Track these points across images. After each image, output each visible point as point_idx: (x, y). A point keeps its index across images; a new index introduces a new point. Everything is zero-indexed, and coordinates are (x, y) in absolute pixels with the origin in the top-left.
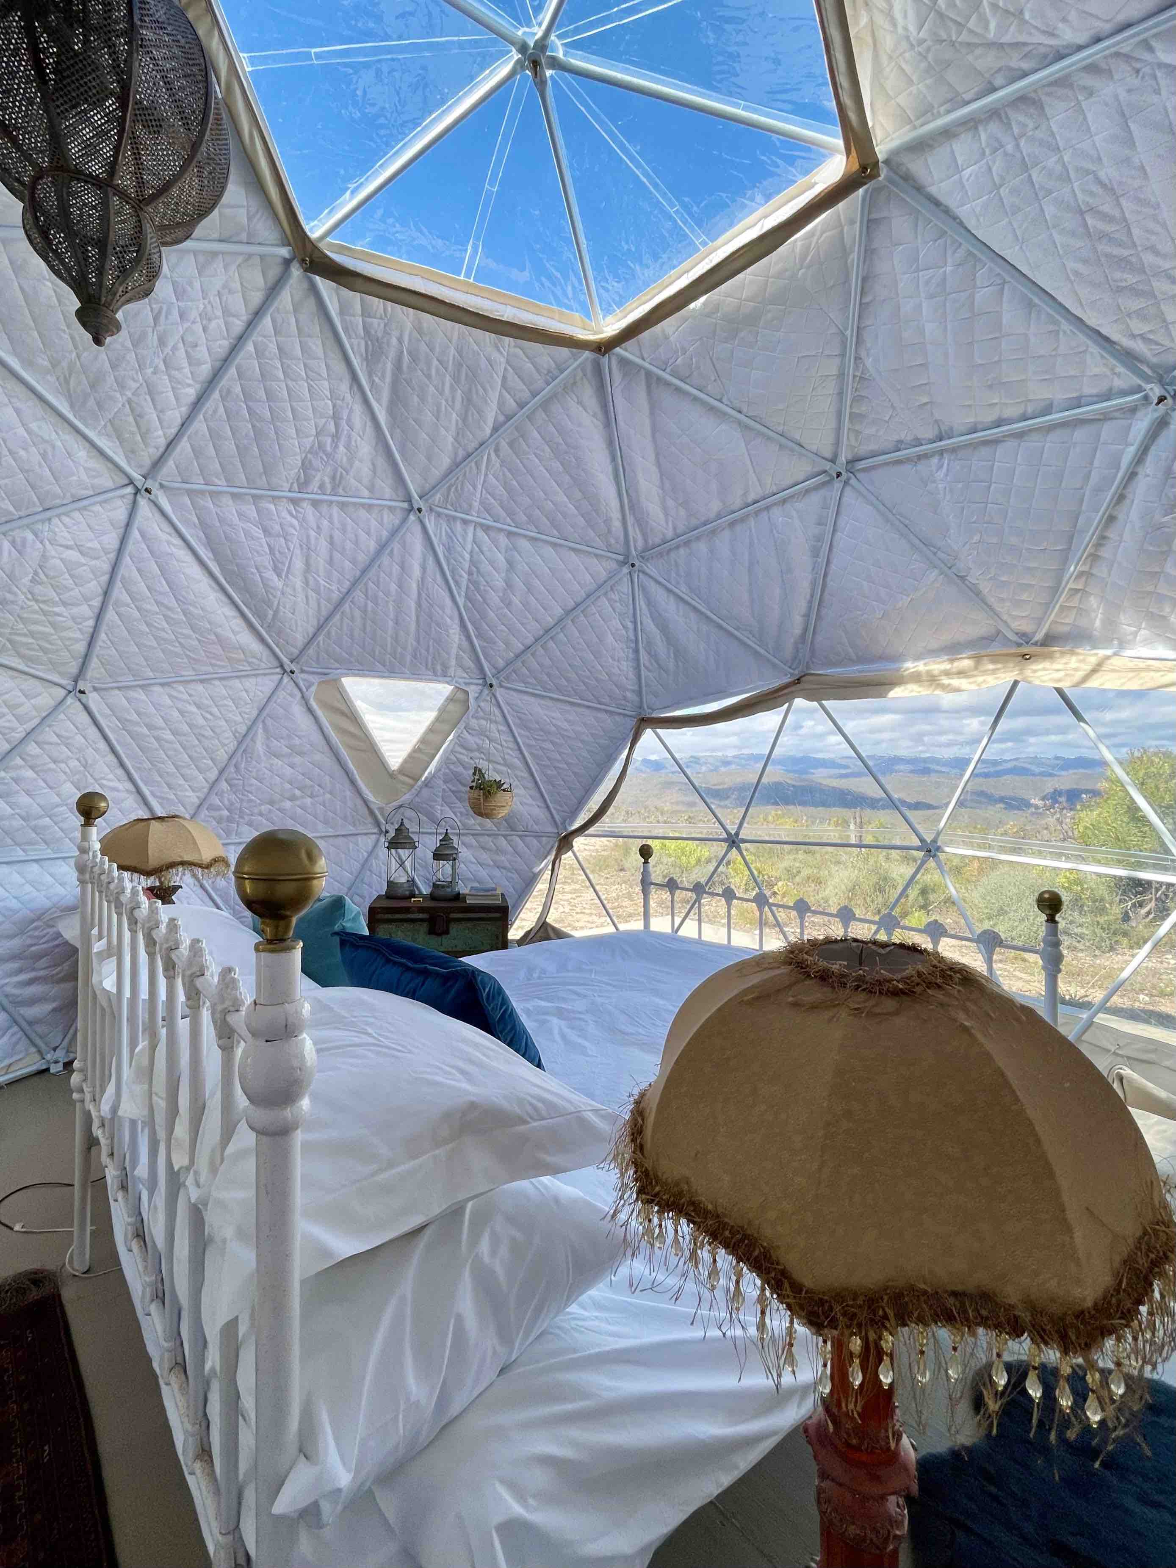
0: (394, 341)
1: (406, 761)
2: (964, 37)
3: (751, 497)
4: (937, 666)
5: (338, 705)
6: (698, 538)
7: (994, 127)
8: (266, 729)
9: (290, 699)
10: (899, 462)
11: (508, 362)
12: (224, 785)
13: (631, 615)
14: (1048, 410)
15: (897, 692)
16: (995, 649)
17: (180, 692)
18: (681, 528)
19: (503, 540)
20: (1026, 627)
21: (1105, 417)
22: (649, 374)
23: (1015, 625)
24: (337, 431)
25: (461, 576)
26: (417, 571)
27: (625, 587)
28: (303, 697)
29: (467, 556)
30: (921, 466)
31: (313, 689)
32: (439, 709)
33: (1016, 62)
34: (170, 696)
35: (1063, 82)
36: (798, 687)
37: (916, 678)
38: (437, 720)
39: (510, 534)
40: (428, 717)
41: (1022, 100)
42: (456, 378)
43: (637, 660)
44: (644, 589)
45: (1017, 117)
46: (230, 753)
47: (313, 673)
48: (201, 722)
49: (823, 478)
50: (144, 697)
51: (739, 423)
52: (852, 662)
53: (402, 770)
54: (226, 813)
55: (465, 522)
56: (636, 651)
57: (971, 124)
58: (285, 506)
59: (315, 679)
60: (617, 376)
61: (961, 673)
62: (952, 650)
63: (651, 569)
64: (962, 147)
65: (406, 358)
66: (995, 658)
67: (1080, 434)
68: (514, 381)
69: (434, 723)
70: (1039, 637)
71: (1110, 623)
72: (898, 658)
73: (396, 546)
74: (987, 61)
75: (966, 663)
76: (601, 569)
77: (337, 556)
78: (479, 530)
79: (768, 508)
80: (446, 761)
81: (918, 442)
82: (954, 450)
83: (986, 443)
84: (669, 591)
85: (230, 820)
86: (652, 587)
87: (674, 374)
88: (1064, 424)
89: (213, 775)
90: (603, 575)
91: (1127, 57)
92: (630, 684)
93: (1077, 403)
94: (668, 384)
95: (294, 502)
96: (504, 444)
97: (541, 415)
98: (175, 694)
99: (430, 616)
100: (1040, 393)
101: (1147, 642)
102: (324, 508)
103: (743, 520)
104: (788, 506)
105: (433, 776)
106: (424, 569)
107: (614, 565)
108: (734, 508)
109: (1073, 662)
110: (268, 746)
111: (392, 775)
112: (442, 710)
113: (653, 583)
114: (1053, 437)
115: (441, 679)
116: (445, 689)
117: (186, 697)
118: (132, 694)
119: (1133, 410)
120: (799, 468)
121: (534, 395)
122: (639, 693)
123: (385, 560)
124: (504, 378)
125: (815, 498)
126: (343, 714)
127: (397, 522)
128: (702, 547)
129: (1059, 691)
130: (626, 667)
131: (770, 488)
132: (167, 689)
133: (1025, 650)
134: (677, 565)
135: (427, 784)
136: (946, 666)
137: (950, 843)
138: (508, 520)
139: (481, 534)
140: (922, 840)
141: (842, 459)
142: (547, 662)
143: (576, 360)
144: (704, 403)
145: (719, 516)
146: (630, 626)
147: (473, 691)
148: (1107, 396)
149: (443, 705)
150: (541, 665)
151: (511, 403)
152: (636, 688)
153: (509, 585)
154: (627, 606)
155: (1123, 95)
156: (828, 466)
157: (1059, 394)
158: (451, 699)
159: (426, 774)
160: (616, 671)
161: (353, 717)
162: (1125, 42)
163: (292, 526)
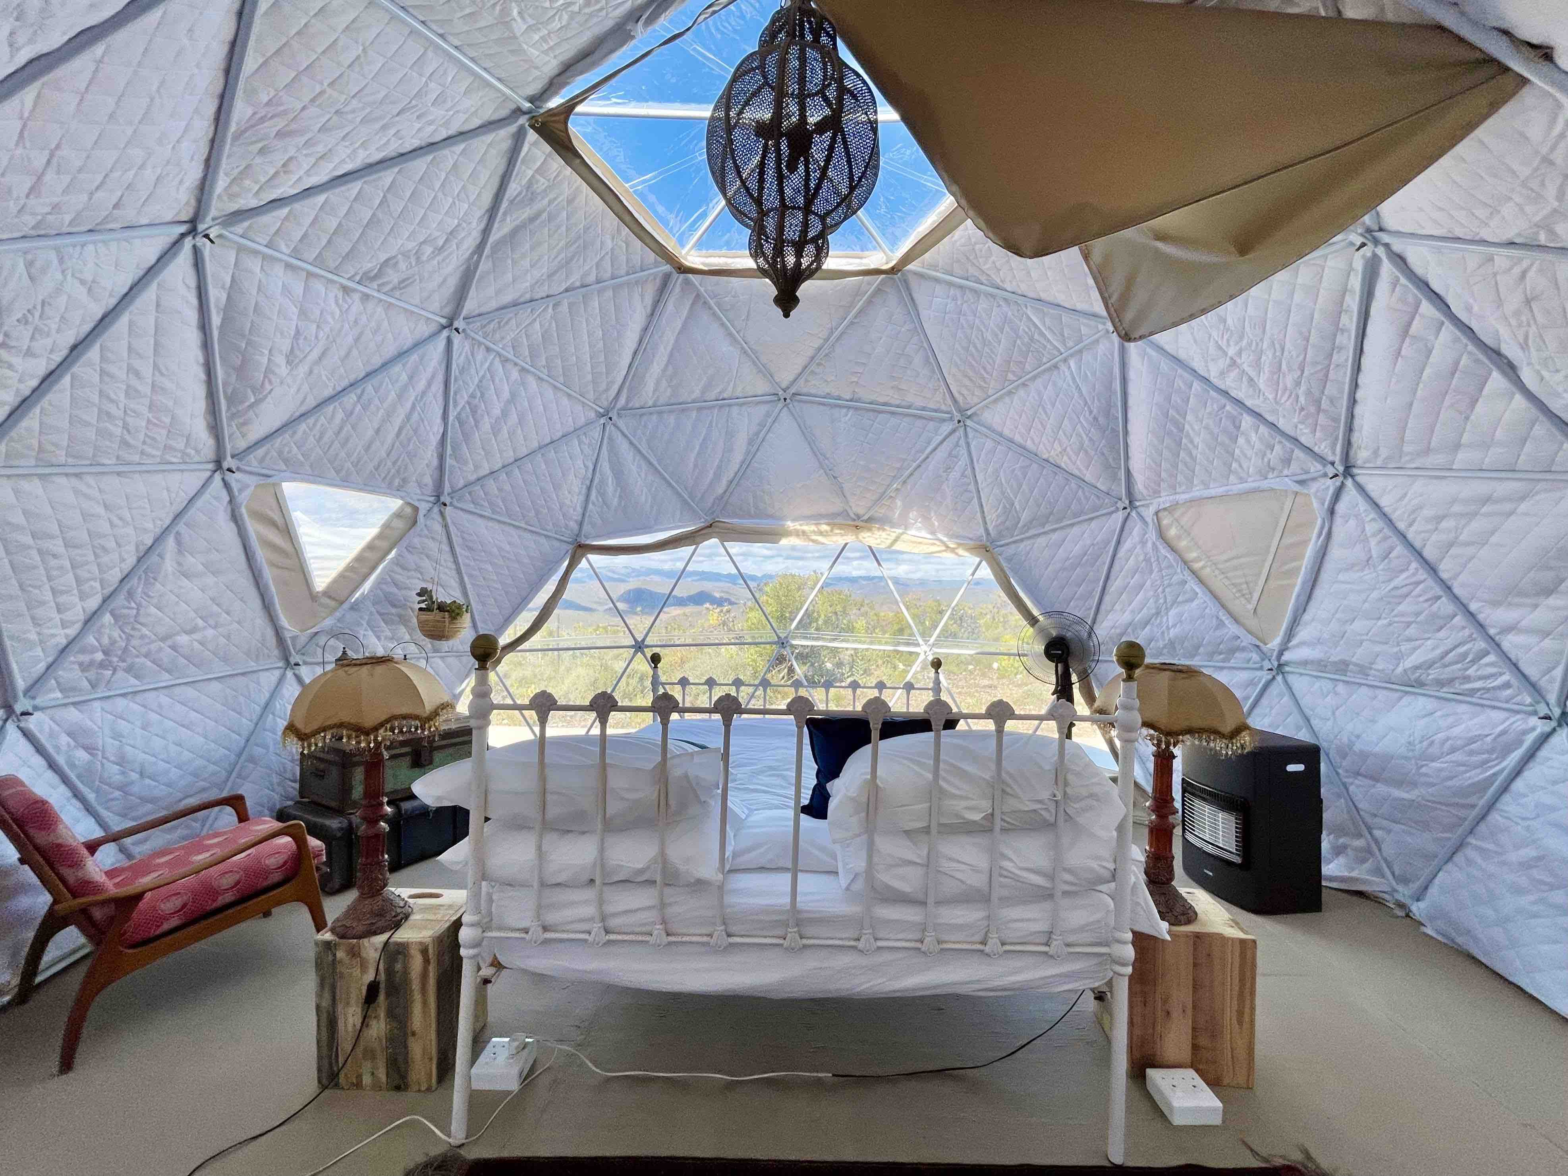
0: (546, 201)
1: (335, 581)
2: (975, 261)
3: (725, 395)
4: (809, 528)
5: (271, 514)
6: (670, 412)
7: (958, 293)
8: (179, 542)
9: (215, 503)
10: (823, 404)
11: (612, 249)
12: (107, 618)
13: (594, 459)
14: (909, 407)
15: (784, 542)
16: (839, 520)
17: (89, 486)
18: (662, 401)
19: (515, 374)
20: (861, 511)
21: (931, 419)
22: (698, 296)
23: (855, 509)
24: (443, 246)
25: (462, 397)
26: (422, 385)
27: (596, 433)
28: (231, 502)
29: (476, 380)
30: (836, 411)
31: (248, 492)
32: (383, 525)
33: (983, 279)
34: (76, 492)
35: (993, 296)
36: (710, 530)
37: (797, 534)
38: (380, 536)
39: (523, 370)
40: (370, 533)
41: (975, 291)
42: (568, 245)
43: (588, 496)
44: (610, 439)
45: (969, 295)
46: (126, 572)
47: (251, 473)
48: (105, 528)
49: (775, 398)
50: (40, 491)
51: (742, 348)
52: (751, 517)
53: (326, 593)
54: (99, 656)
55: (488, 349)
56: (589, 489)
57: (950, 284)
58: (336, 291)
59: (252, 481)
60: (677, 289)
61: (821, 533)
62: (817, 518)
63: (621, 423)
64: (939, 289)
65: (545, 215)
66: (841, 526)
67: (919, 423)
68: (607, 264)
69: (374, 539)
70: (866, 517)
71: (904, 516)
72: (783, 518)
73: (414, 357)
74: (972, 271)
75: (824, 528)
76: (583, 415)
77: (355, 352)
78: (498, 359)
79: (730, 405)
80: (380, 582)
81: (839, 398)
82: (856, 409)
83: (874, 411)
84: (631, 443)
85: (102, 665)
86: (619, 438)
87: (719, 305)
88: (914, 416)
89: (93, 603)
90: (582, 421)
91: (1018, 305)
92: (576, 515)
93: (923, 409)
94: (710, 308)
95: (346, 290)
96: (565, 303)
97: (609, 293)
98: (84, 488)
99: (416, 431)
100: (910, 398)
101: (919, 529)
102: (370, 305)
103: (710, 408)
104: (744, 408)
105: (364, 597)
106: (429, 384)
107: (592, 415)
108: (708, 399)
109: (884, 535)
110: (179, 564)
111: (313, 597)
112: (387, 526)
113: (619, 434)
114: (906, 419)
115: (395, 493)
116: (396, 504)
117: (95, 493)
118: (25, 485)
119: (944, 420)
120: (762, 387)
121: (613, 278)
122: (581, 524)
123: (397, 369)
124: (602, 259)
125: (763, 409)
126: (274, 524)
127: (427, 334)
128: (671, 420)
129: (870, 547)
130: (578, 500)
131: (738, 393)
132: (74, 481)
133: (856, 523)
134: (645, 426)
135: (354, 608)
136: (813, 528)
137: (794, 638)
138: (528, 359)
139: (497, 364)
140: (779, 637)
141: (793, 390)
142: (507, 487)
143: (656, 267)
144: (727, 328)
145: (694, 402)
146: (591, 467)
147: (423, 507)
148: (936, 411)
149: (388, 520)
150: (500, 490)
151: (592, 278)
152: (580, 518)
153: (505, 414)
154: (593, 450)
155: (1010, 313)
156: (781, 392)
157: (919, 402)
158: (398, 515)
159: (357, 595)
160: (568, 502)
161: (287, 530)
162: (1021, 300)
163: (332, 314)
